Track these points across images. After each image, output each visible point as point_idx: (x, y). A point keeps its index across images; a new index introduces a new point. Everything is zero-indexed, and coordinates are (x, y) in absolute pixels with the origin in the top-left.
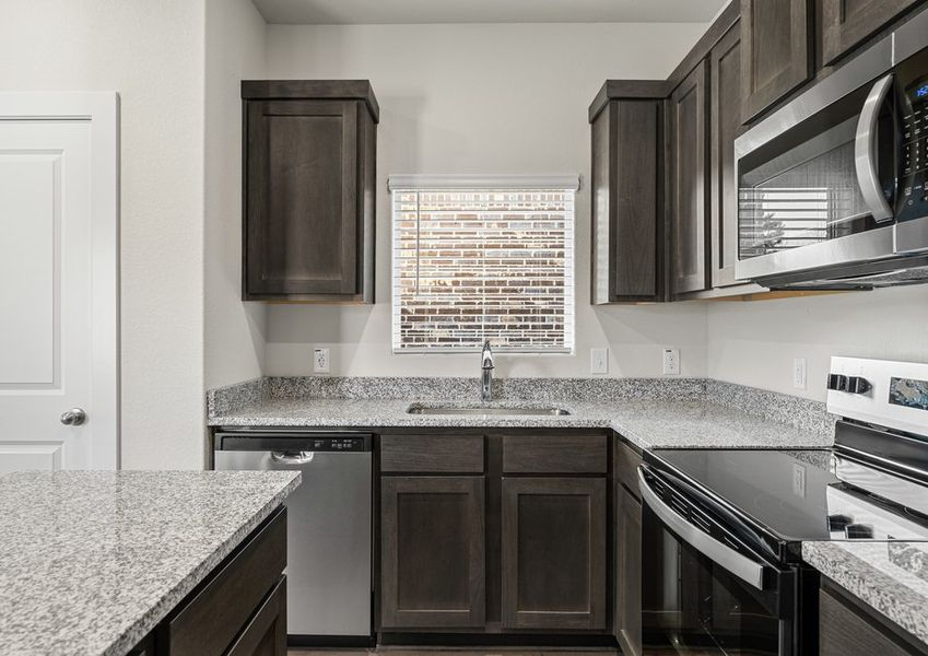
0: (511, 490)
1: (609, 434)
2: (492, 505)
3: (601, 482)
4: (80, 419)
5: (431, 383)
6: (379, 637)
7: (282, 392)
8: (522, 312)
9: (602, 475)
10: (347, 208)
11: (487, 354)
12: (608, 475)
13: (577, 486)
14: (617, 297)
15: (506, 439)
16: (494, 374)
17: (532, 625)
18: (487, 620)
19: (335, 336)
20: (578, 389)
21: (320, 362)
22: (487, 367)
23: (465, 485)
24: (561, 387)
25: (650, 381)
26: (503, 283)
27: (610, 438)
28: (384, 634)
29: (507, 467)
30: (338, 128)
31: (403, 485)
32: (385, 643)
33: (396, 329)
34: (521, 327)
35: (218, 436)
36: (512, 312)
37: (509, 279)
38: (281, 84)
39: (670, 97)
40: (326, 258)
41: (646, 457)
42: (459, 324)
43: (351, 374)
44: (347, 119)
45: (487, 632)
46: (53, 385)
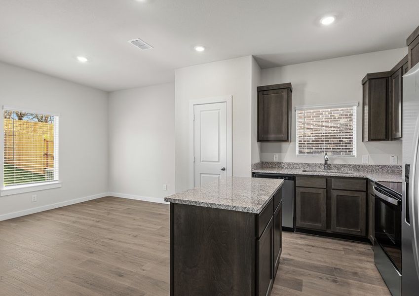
0: (334, 194)
1: (367, 179)
2: (328, 197)
3: (364, 194)
4: (224, 169)
5: (308, 165)
6: (295, 230)
7: (265, 166)
8: (338, 143)
9: (365, 191)
10: (285, 117)
11: (326, 156)
12: (367, 192)
13: (356, 194)
14: (370, 139)
15: (333, 180)
16: (328, 162)
17: (341, 232)
18: (327, 228)
19: (280, 151)
20: (358, 167)
21: (276, 158)
22: (326, 160)
23: (321, 191)
24: (351, 167)
25: (385, 166)
26: (331, 133)
27: (367, 181)
28: (297, 228)
29: (333, 187)
30: (282, 97)
31: (302, 190)
32: (297, 231)
33: (297, 149)
34: (337, 149)
35: (254, 175)
36: (333, 144)
37: (332, 132)
38: (267, 87)
39: (391, 76)
40: (279, 131)
41: (376, 183)
42: (313, 148)
43: (284, 162)
44: (285, 94)
45: (327, 232)
46: (218, 162)
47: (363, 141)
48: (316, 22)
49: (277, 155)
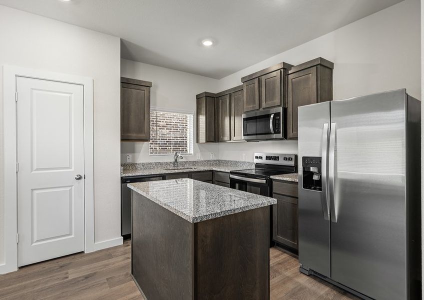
1: (212, 171)
14: (207, 141)
19: (133, 151)
21: (129, 159)
40: (141, 130)
43: (138, 163)
44: (146, 92)
47: (197, 142)
48: (199, 43)
49: (130, 155)
